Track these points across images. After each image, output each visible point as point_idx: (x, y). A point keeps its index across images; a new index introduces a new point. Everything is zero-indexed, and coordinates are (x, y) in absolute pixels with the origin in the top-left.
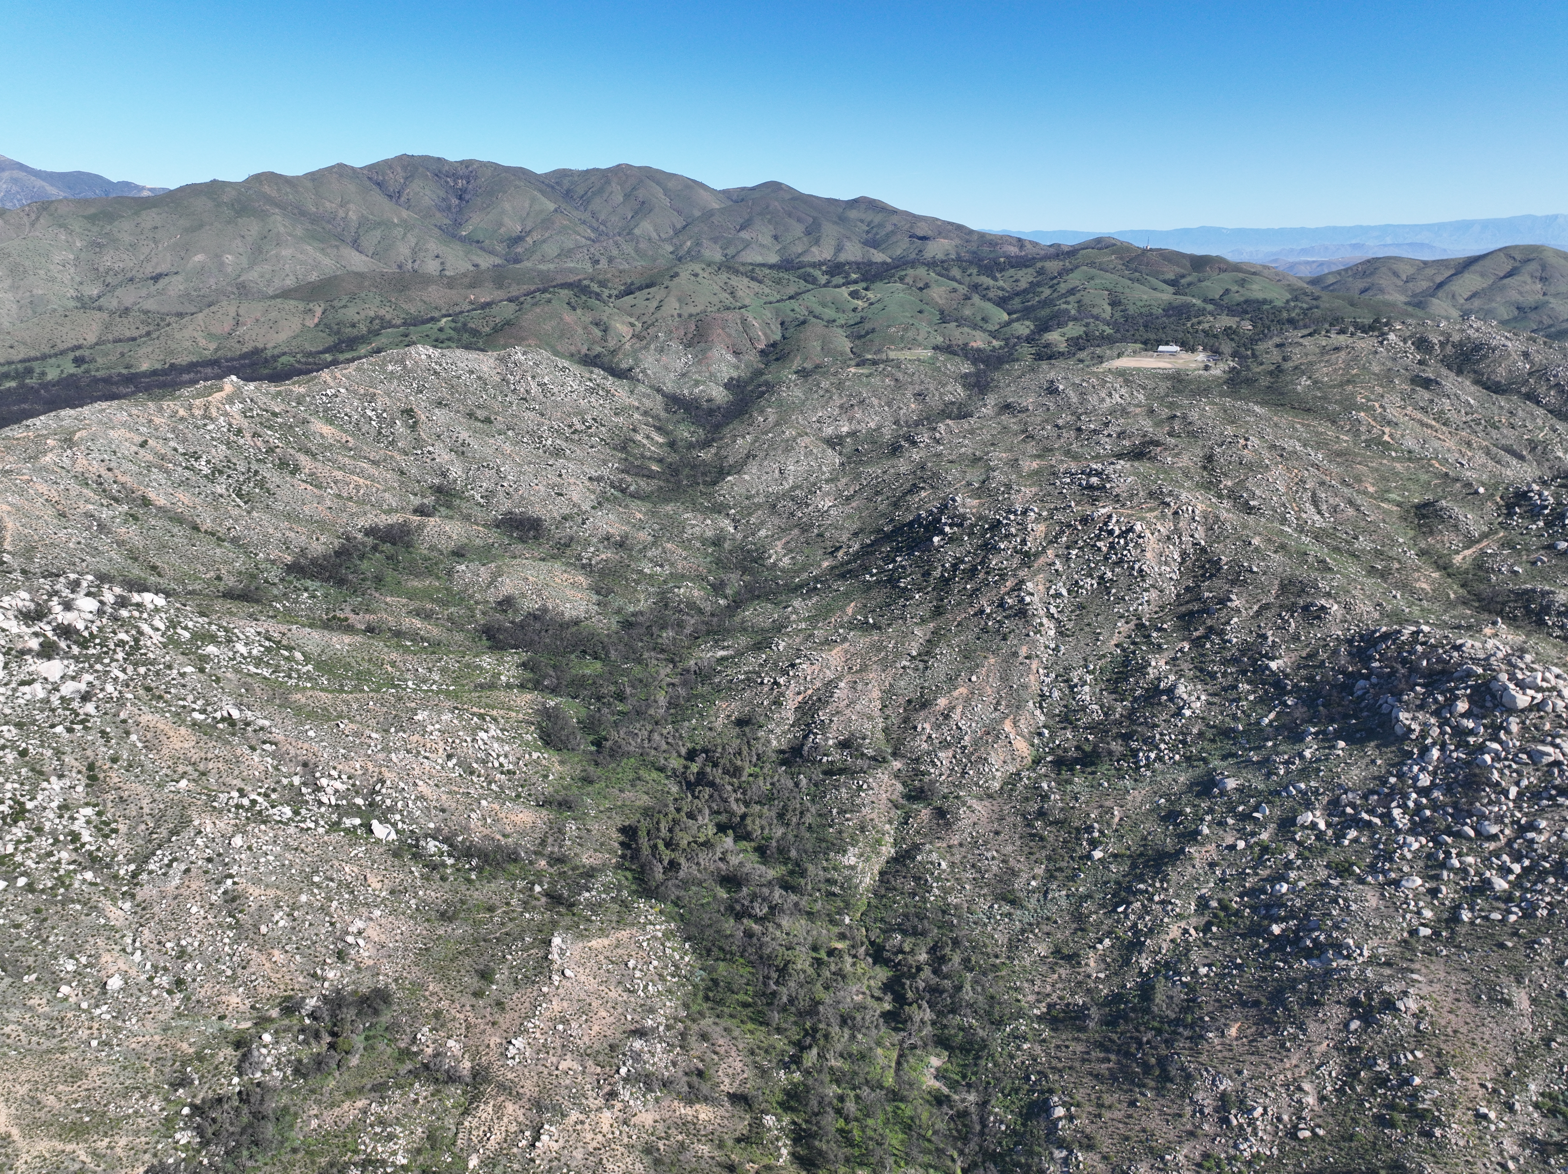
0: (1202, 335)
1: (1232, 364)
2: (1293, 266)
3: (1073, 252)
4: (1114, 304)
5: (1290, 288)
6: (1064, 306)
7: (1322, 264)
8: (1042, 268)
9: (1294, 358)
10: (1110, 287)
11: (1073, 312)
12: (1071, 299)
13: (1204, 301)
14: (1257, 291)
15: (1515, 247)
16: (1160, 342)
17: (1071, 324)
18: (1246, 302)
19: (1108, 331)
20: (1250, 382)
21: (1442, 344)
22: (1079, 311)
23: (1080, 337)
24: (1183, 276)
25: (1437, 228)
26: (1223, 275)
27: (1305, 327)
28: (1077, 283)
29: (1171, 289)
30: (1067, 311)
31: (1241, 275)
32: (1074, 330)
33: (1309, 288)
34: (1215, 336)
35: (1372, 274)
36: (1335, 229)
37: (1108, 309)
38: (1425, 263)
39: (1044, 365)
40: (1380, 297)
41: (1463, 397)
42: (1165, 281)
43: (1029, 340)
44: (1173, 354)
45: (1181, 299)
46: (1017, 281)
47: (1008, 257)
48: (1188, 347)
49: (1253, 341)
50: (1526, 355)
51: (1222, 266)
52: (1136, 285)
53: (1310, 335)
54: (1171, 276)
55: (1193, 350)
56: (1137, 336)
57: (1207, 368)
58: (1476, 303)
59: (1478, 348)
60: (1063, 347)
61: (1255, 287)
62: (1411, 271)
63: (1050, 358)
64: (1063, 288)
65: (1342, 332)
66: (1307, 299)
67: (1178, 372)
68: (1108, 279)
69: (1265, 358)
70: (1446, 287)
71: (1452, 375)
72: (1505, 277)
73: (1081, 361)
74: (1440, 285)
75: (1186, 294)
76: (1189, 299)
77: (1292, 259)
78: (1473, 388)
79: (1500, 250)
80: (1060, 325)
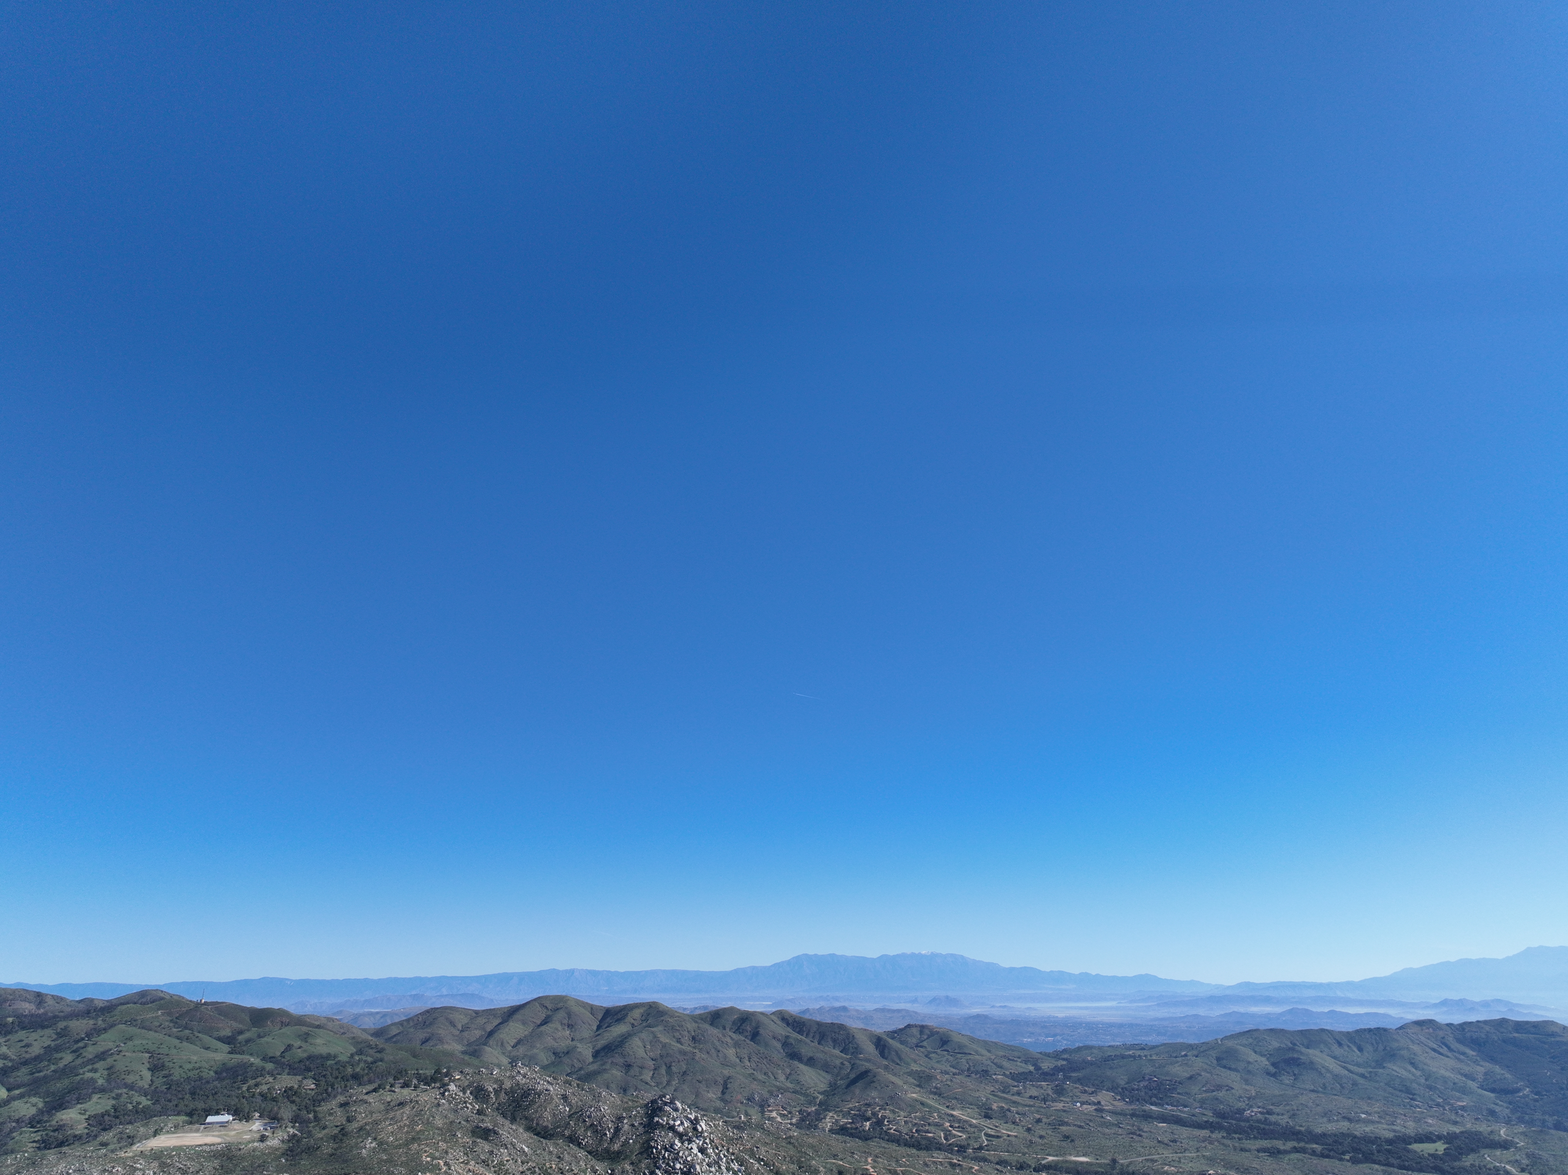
0: (259, 1099)
1: (291, 1131)
2: (357, 1017)
3: (109, 1008)
4: (154, 1068)
5: (355, 1041)
6: (89, 1075)
7: (385, 1015)
8: (66, 1027)
9: (359, 1118)
10: (152, 1048)
11: (100, 1082)
12: (100, 1065)
13: (264, 1059)
14: (321, 1045)
15: (546, 997)
16: (209, 1112)
17: (95, 1097)
18: (309, 1058)
19: (145, 1102)
20: (310, 1150)
21: (496, 1092)
22: (108, 1080)
23: (107, 1113)
24: (241, 1032)
25: (484, 980)
26: (284, 1030)
27: (370, 1082)
28: (111, 1045)
29: (226, 1048)
30: (93, 1080)
31: (305, 1029)
32: (98, 1104)
33: (373, 1040)
34: (274, 1100)
35: (431, 1024)
36: (396, 979)
37: (147, 1075)
38: (477, 1012)
39: (51, 1155)
40: (440, 1047)
41: (519, 1145)
42: (219, 1039)
43: (33, 1123)
44: (223, 1125)
45: (237, 1058)
46: (28, 1045)
47: (18, 1016)
48: (241, 1115)
49: (316, 1102)
50: (565, 1097)
51: (284, 1019)
52: (185, 1044)
53: (375, 1090)
54: (227, 1032)
55: (248, 1118)
56: (181, 1106)
57: (263, 1139)
58: (521, 1050)
59: (526, 1094)
60: (81, 1128)
61: (319, 1041)
62: (465, 1020)
63: (61, 1144)
64: (91, 1052)
65: (406, 1085)
66: (371, 1052)
67: (229, 1147)
68: (151, 1038)
69: (329, 1121)
70: (496, 1035)
71: (507, 1123)
72: (542, 1024)
73: (104, 1145)
74: (491, 1034)
75: (242, 1053)
76: (246, 1058)
77: (356, 1011)
78: (526, 1135)
79: (535, 1000)
80: (79, 1100)
